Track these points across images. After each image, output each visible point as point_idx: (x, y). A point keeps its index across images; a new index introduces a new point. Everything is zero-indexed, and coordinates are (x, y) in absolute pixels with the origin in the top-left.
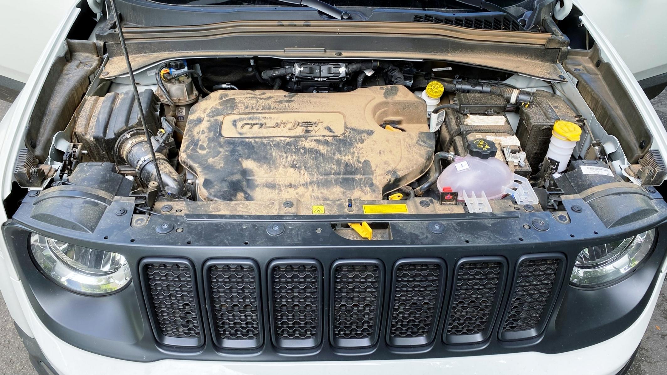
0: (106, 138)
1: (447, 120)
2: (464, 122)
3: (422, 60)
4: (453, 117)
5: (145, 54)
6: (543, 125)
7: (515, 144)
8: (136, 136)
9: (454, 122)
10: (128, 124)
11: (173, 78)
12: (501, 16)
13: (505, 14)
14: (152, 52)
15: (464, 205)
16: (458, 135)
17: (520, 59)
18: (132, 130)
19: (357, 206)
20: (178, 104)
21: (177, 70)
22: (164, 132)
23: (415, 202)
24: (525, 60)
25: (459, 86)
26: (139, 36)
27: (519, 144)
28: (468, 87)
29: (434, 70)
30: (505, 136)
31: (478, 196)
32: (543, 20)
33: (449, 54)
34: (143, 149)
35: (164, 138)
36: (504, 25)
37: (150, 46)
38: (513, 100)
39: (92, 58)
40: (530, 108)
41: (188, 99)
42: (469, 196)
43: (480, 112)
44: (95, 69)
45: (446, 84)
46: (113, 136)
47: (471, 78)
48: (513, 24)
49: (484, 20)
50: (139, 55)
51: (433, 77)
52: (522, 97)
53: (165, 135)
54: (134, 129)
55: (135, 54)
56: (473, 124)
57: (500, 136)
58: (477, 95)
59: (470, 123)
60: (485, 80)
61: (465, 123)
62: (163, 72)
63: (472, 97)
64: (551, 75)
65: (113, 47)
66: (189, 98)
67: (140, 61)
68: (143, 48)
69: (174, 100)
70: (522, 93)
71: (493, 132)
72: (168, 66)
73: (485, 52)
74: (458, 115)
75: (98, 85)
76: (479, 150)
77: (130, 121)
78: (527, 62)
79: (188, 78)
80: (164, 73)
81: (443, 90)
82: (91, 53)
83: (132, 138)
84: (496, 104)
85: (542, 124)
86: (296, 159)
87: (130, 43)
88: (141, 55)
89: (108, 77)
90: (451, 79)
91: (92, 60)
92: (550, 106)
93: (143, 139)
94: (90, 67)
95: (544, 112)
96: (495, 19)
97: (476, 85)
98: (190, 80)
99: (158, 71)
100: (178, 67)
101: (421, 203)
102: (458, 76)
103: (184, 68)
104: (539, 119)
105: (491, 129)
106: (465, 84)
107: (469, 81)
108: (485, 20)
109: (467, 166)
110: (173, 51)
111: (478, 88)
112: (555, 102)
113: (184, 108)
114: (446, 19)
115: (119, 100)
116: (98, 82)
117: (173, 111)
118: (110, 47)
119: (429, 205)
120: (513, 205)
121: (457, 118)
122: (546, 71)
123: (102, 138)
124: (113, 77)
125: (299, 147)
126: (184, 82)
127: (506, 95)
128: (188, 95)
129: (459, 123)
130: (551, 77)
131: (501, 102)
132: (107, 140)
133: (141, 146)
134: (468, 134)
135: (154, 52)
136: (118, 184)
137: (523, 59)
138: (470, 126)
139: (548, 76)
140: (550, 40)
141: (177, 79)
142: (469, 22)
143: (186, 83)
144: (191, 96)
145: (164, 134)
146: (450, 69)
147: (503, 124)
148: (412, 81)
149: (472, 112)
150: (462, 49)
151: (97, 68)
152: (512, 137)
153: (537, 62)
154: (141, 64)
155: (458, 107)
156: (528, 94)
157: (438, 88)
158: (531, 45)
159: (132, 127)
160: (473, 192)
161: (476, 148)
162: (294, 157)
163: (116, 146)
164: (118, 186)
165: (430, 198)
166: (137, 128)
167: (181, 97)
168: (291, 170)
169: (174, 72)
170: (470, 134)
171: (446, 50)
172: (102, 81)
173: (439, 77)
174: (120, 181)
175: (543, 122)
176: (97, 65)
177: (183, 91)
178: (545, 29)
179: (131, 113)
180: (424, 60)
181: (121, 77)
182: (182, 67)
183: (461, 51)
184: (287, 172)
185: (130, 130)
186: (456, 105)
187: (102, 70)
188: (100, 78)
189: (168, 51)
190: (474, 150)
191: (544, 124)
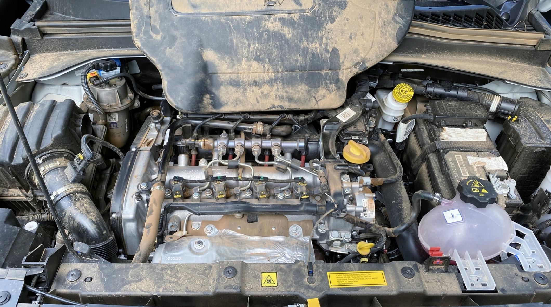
0: (13, 164)
1: (417, 129)
2: (439, 136)
3: (392, 63)
4: (424, 127)
5: (71, 52)
6: (537, 147)
7: (501, 168)
8: (51, 160)
9: (425, 134)
10: (40, 147)
11: (103, 82)
12: (483, 10)
13: (489, 8)
14: (79, 49)
15: (456, 271)
16: (433, 152)
17: (504, 61)
18: (45, 153)
19: (320, 273)
20: (108, 111)
21: (107, 71)
22: (82, 158)
23: (395, 270)
24: (510, 63)
25: (430, 89)
26: (63, 30)
27: (506, 168)
28: (441, 91)
29: (403, 70)
30: (489, 157)
31: (474, 257)
32: (529, 14)
33: (423, 56)
34: (57, 178)
35: (82, 165)
36: (487, 21)
37: (76, 42)
38: (493, 108)
39: (8, 56)
40: (518, 122)
41: (120, 105)
42: (462, 257)
43: (457, 124)
44: (10, 71)
45: (415, 86)
46: (21, 162)
47: (444, 81)
48: (496, 20)
49: (464, 16)
50: (65, 52)
51: (401, 77)
52: (504, 105)
53: (84, 162)
54: (47, 152)
55: (60, 50)
56: (450, 139)
57: (484, 156)
58: (454, 103)
59: (446, 138)
60: (460, 83)
61: (441, 138)
62: (89, 76)
63: (449, 106)
64: (542, 83)
65: (33, 42)
66: (121, 103)
67: (65, 60)
68: (69, 45)
69: (104, 106)
70: (504, 100)
71: (474, 151)
72: (96, 67)
73: (464, 53)
74: (432, 127)
75: (15, 90)
76: (475, 197)
77: (43, 142)
78: (513, 65)
79: (121, 80)
80: (91, 76)
81: (412, 94)
82: (7, 50)
83: (46, 163)
84: (477, 116)
85: (536, 145)
86: (259, 48)
87: (54, 39)
88: (67, 52)
89: (26, 80)
90: (420, 80)
91: (8, 59)
92: (542, 121)
93: (58, 164)
94: (5, 68)
95: (536, 129)
96: (477, 14)
97: (450, 89)
98: (124, 81)
99: (83, 74)
100: (107, 69)
101: (404, 270)
102: (430, 78)
103: (116, 69)
104: (531, 138)
105: (471, 146)
106: (438, 88)
107: (442, 84)
108: (466, 16)
109: (459, 218)
110: (103, 48)
111: (453, 92)
112: (546, 114)
113: (117, 114)
114: (420, 14)
115: (34, 113)
116: (15, 85)
117: (102, 120)
118: (30, 42)
119: (414, 275)
120: (520, 274)
121: (430, 130)
122: (536, 78)
123: (8, 164)
124: (31, 80)
125: (262, 29)
126: (115, 85)
127: (485, 102)
128: (121, 100)
129: (433, 138)
130: (543, 86)
131: (482, 113)
132: (15, 166)
133: (56, 173)
134: (446, 154)
135: (82, 49)
136: (11, 241)
137: (507, 62)
138: (447, 142)
139: (539, 84)
140: (541, 41)
141: (108, 83)
142: (447, 17)
143: (118, 87)
144: (124, 100)
145: (82, 161)
146: (422, 70)
147: (485, 140)
148: (377, 82)
149: (449, 124)
150: (438, 50)
151: (13, 70)
152: (497, 158)
153: (524, 65)
154: (65, 65)
155: (432, 118)
156: (511, 101)
157: (406, 92)
158: (517, 45)
159: (46, 150)
160: (467, 252)
161: (471, 192)
162: (257, 45)
163: (26, 173)
164: (10, 246)
165: (414, 263)
166: (51, 151)
167: (113, 102)
168: (255, 64)
169: (104, 74)
170: (448, 154)
171: (420, 51)
172: (19, 84)
173: (407, 78)
174: (15, 237)
175: (536, 142)
176: (14, 65)
177: (115, 95)
178: (531, 24)
179: (44, 131)
180: (394, 63)
181: (42, 80)
182: (113, 67)
183: (437, 52)
184: (251, 66)
185: (43, 154)
186: (430, 115)
187: (20, 70)
188: (16, 81)
189: (98, 49)
190: (469, 196)
191: (538, 145)
